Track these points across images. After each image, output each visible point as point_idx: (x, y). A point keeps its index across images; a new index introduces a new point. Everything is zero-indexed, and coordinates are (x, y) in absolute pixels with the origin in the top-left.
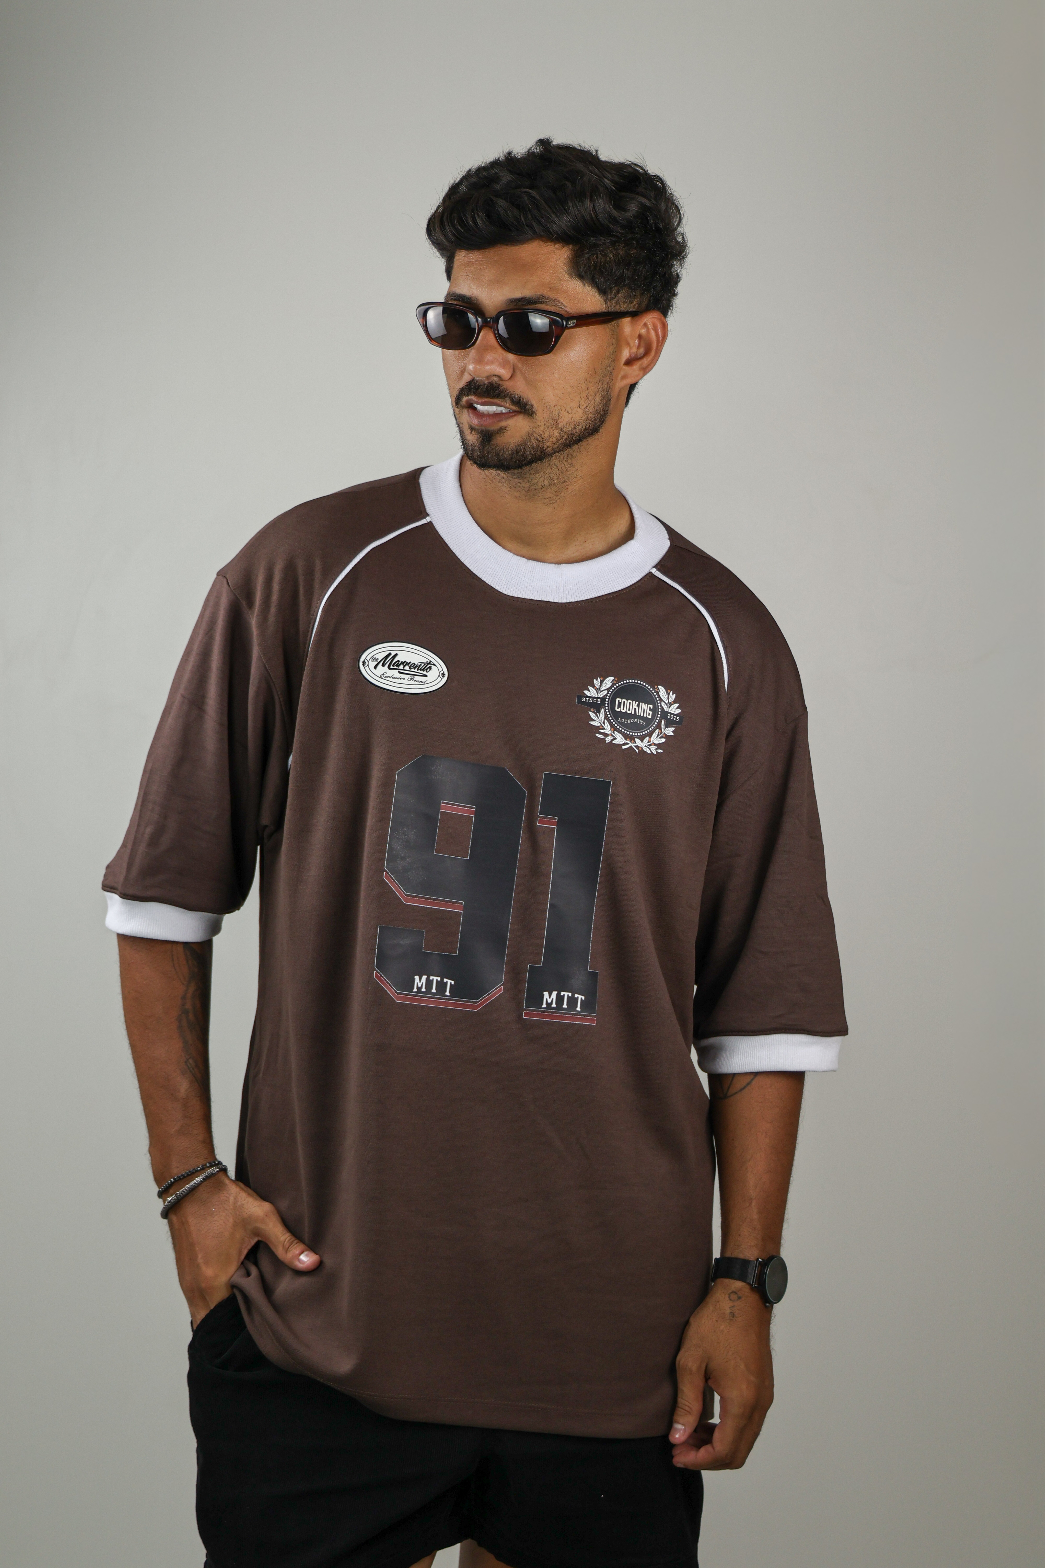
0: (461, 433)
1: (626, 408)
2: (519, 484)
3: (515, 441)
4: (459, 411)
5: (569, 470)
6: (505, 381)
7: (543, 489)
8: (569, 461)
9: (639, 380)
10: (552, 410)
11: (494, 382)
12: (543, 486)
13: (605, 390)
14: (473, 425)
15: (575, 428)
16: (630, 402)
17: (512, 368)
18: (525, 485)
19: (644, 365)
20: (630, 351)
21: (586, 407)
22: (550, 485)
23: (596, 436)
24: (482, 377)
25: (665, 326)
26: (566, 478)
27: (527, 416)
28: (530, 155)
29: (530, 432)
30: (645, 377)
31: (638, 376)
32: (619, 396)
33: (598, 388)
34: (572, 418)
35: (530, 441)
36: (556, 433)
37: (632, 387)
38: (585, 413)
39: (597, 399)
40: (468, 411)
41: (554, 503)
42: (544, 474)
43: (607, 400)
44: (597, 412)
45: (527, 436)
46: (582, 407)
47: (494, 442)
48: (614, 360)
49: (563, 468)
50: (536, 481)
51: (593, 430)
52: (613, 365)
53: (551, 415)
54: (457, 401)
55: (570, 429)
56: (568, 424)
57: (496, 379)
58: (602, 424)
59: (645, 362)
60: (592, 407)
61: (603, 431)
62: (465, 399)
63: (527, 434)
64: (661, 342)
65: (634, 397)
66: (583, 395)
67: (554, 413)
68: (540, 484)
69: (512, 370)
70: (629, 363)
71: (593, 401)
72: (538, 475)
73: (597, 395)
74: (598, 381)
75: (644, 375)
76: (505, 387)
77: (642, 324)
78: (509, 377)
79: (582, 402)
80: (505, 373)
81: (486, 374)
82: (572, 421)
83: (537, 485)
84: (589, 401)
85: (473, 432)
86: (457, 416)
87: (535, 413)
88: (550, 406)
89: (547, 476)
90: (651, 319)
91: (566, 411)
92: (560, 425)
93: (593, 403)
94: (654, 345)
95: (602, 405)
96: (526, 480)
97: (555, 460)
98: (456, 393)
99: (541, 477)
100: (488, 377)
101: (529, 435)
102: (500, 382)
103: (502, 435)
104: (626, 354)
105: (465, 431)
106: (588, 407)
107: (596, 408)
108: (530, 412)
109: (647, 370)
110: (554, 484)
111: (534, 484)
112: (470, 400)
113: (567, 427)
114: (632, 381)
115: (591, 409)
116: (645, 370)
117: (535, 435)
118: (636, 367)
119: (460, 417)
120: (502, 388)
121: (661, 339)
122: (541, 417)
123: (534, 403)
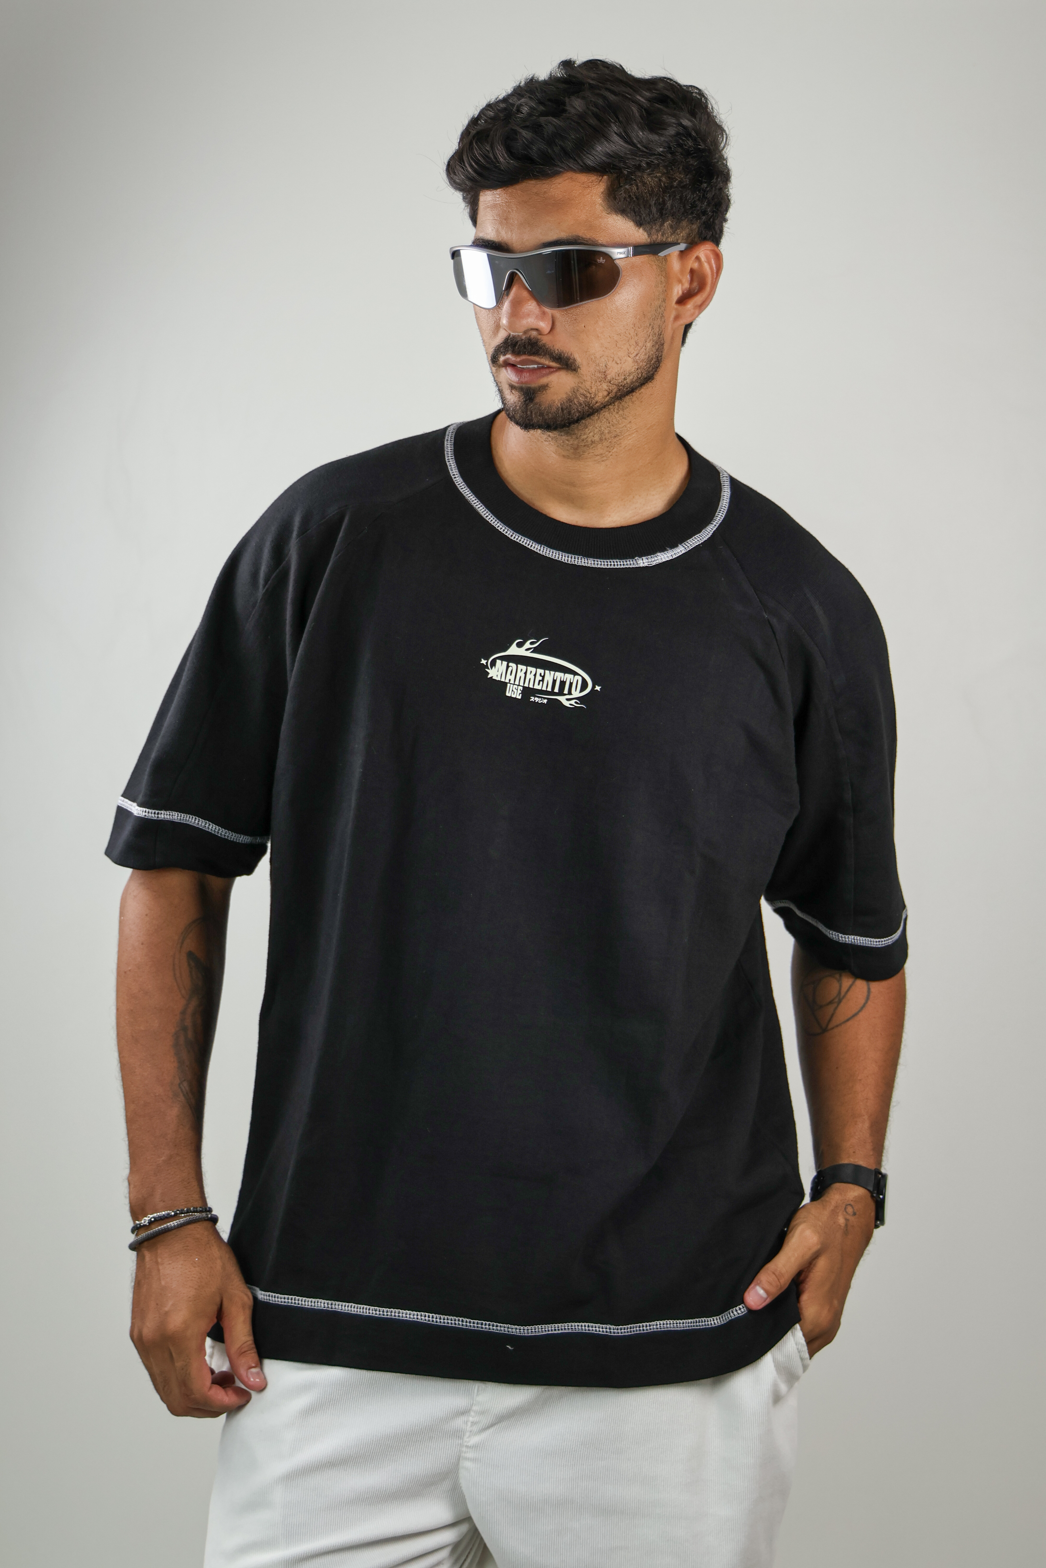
0: (501, 391)
1: (682, 349)
2: (567, 442)
3: (559, 398)
4: (496, 370)
5: (620, 423)
6: (544, 335)
7: (594, 445)
8: (621, 412)
9: (694, 319)
10: (598, 362)
11: (532, 337)
12: (593, 442)
13: (657, 334)
14: (513, 383)
15: (625, 379)
16: (687, 340)
17: (551, 320)
18: (572, 441)
19: (699, 303)
20: (682, 287)
21: (637, 355)
22: (601, 440)
23: (650, 385)
24: (518, 333)
25: (718, 257)
26: (618, 431)
27: (570, 372)
28: (553, 80)
29: (575, 388)
30: (701, 315)
31: (693, 315)
32: (673, 338)
33: (648, 333)
34: (621, 368)
35: (577, 397)
36: (605, 386)
37: (688, 327)
38: (635, 362)
39: (649, 345)
40: (506, 369)
41: (607, 460)
42: (593, 429)
43: (659, 345)
44: (650, 360)
45: (573, 392)
46: (632, 356)
47: (537, 400)
48: (664, 300)
49: (614, 421)
50: (586, 436)
51: (647, 378)
52: (664, 306)
53: (598, 368)
54: (494, 360)
55: (620, 381)
56: (617, 376)
57: (534, 333)
58: (656, 371)
59: (698, 299)
60: (644, 354)
61: (658, 378)
62: (502, 358)
63: (572, 390)
64: (715, 277)
65: (690, 335)
66: (633, 342)
67: (601, 365)
68: (590, 440)
69: (551, 323)
70: (682, 301)
71: (644, 347)
72: (587, 429)
73: (648, 341)
74: (648, 325)
75: (700, 313)
76: (544, 342)
77: (694, 258)
78: (549, 330)
79: (631, 350)
80: (544, 326)
81: (524, 329)
82: (622, 371)
83: (587, 441)
84: (639, 349)
85: (513, 391)
86: (495, 375)
87: (579, 367)
88: (595, 358)
89: (596, 430)
90: (704, 251)
91: (614, 362)
92: (609, 377)
93: (643, 351)
94: (709, 280)
95: (655, 351)
96: (574, 437)
97: (605, 414)
98: (491, 351)
99: (591, 432)
100: (525, 332)
101: (574, 391)
102: (539, 337)
103: (544, 392)
104: (677, 291)
105: (504, 390)
106: (639, 355)
107: (648, 355)
108: (573, 367)
109: (703, 308)
110: (605, 439)
111: (583, 440)
112: (508, 359)
113: (617, 378)
114: (687, 322)
115: (642, 356)
116: (701, 307)
117: (582, 391)
118: (690, 305)
119: (497, 376)
120: (541, 343)
121: (715, 271)
122: (587, 370)
123: (579, 358)
